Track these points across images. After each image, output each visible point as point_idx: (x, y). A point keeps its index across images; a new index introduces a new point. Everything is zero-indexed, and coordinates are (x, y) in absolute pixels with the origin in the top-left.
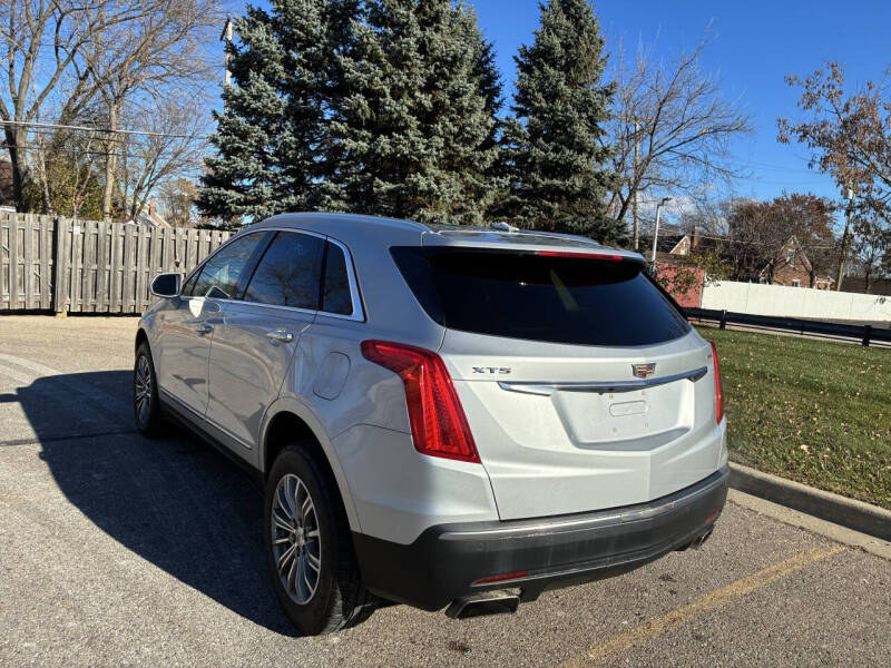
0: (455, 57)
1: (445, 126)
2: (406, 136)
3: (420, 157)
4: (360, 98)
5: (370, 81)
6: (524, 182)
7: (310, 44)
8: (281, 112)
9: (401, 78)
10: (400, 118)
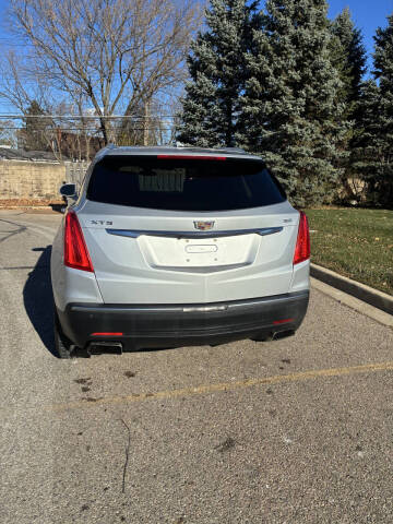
0: (316, 43)
1: (307, 91)
2: (281, 100)
3: (290, 112)
4: (254, 80)
5: (261, 68)
6: (375, 122)
7: (231, 49)
8: (213, 94)
9: (280, 62)
10: (279, 89)
